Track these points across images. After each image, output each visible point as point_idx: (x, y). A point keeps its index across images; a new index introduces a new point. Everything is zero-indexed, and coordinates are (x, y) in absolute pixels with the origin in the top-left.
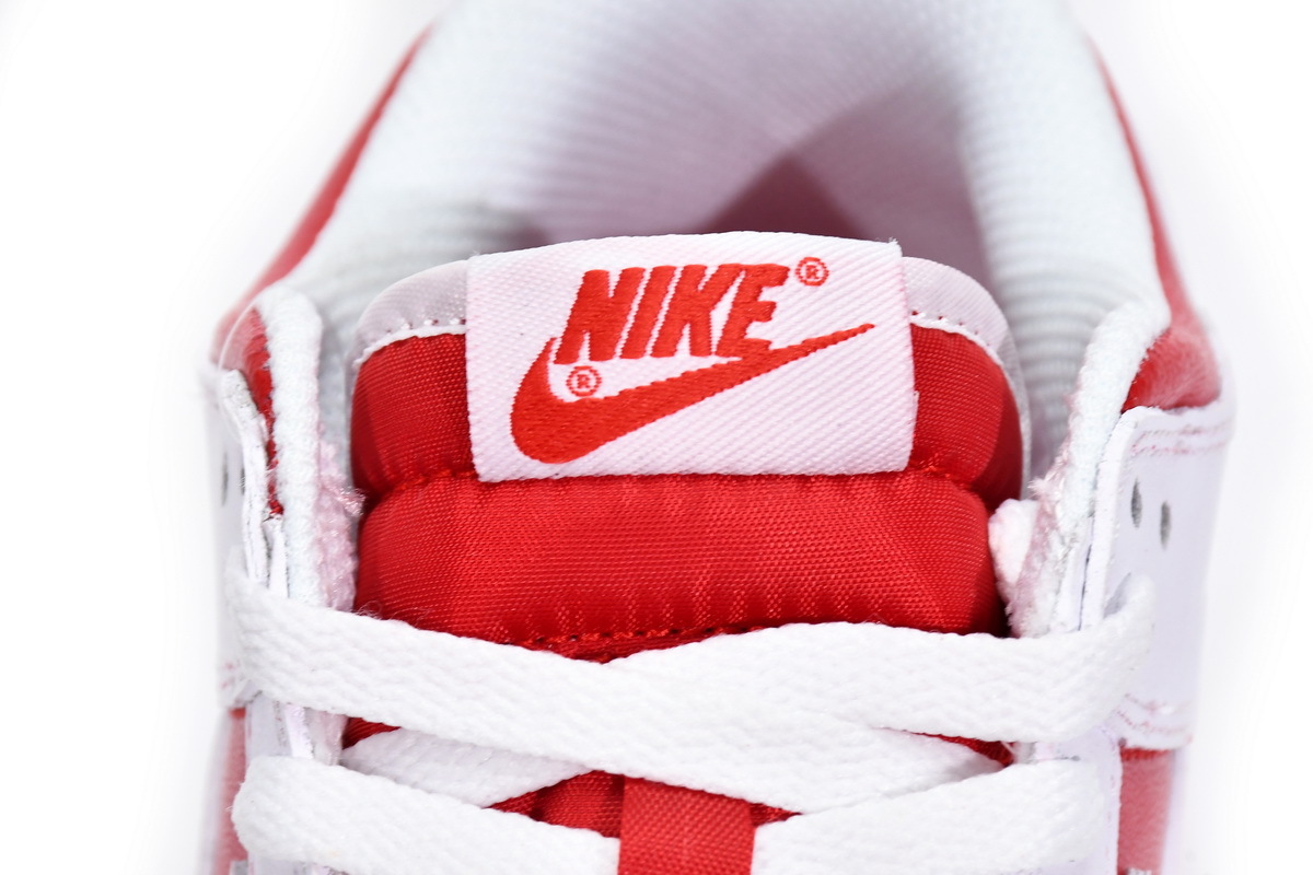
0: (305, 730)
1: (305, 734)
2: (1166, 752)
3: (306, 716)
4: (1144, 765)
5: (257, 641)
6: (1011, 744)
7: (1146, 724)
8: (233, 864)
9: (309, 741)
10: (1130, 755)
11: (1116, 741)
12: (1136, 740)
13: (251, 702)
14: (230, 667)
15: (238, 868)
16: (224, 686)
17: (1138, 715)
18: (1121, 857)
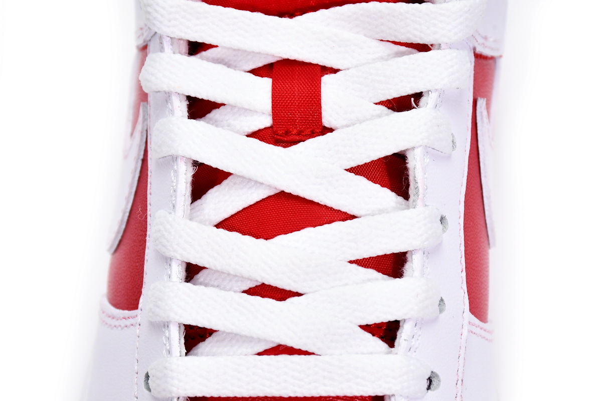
0: (171, 47)
1: (171, 49)
2: (492, 58)
3: (172, 41)
4: (484, 62)
5: (149, 9)
6: (432, 45)
7: (483, 44)
8: (142, 104)
9: (172, 51)
10: (478, 57)
11: (472, 48)
12: (480, 50)
13: (150, 40)
14: (141, 29)
15: (143, 105)
16: (139, 37)
17: (481, 41)
18: (474, 93)
